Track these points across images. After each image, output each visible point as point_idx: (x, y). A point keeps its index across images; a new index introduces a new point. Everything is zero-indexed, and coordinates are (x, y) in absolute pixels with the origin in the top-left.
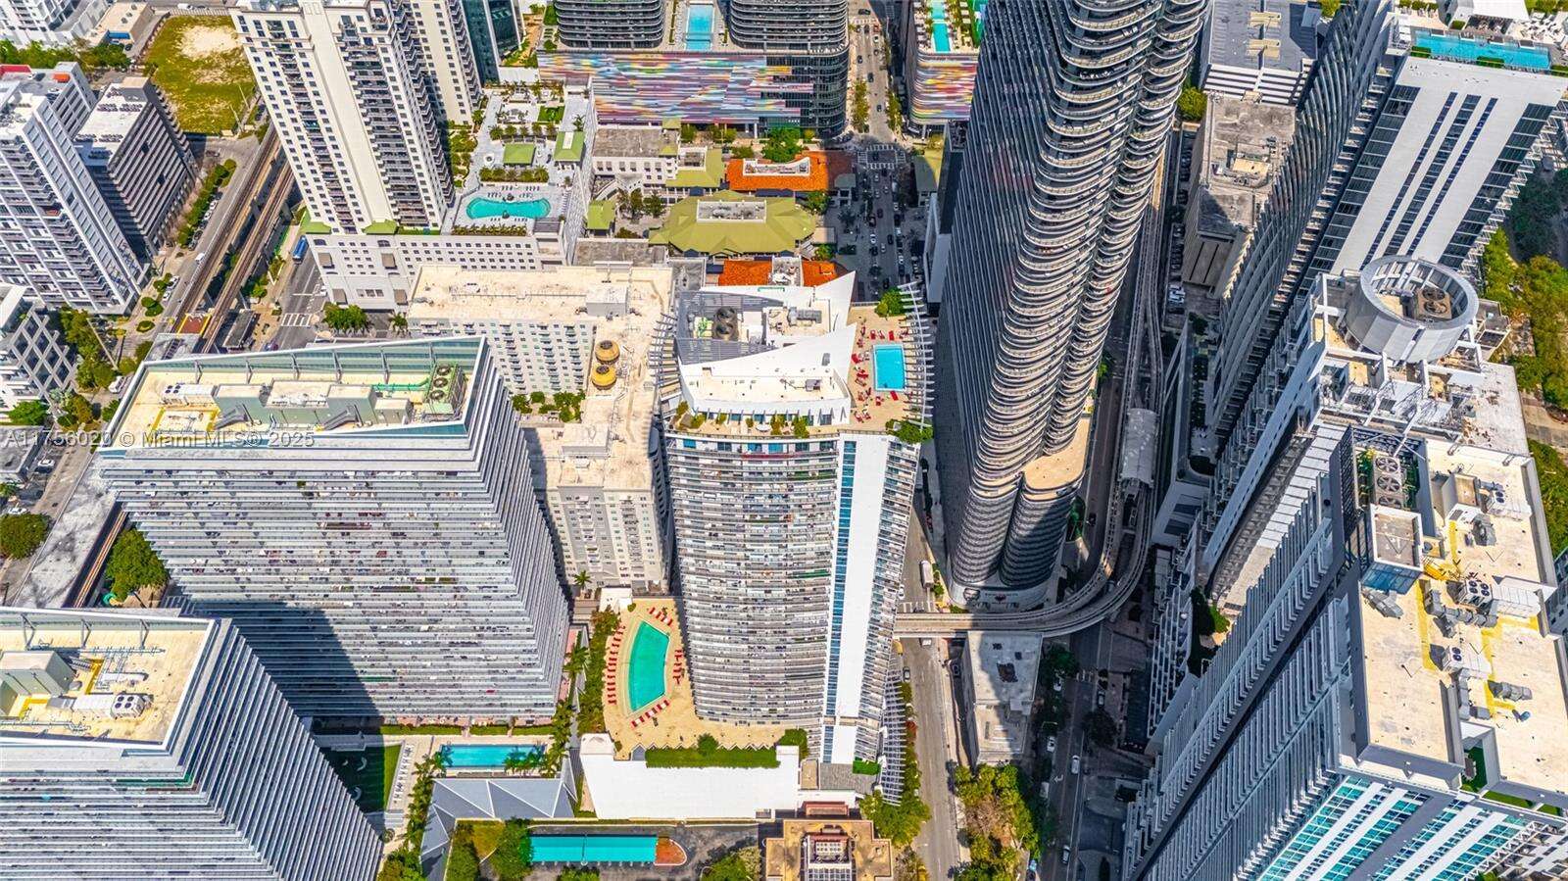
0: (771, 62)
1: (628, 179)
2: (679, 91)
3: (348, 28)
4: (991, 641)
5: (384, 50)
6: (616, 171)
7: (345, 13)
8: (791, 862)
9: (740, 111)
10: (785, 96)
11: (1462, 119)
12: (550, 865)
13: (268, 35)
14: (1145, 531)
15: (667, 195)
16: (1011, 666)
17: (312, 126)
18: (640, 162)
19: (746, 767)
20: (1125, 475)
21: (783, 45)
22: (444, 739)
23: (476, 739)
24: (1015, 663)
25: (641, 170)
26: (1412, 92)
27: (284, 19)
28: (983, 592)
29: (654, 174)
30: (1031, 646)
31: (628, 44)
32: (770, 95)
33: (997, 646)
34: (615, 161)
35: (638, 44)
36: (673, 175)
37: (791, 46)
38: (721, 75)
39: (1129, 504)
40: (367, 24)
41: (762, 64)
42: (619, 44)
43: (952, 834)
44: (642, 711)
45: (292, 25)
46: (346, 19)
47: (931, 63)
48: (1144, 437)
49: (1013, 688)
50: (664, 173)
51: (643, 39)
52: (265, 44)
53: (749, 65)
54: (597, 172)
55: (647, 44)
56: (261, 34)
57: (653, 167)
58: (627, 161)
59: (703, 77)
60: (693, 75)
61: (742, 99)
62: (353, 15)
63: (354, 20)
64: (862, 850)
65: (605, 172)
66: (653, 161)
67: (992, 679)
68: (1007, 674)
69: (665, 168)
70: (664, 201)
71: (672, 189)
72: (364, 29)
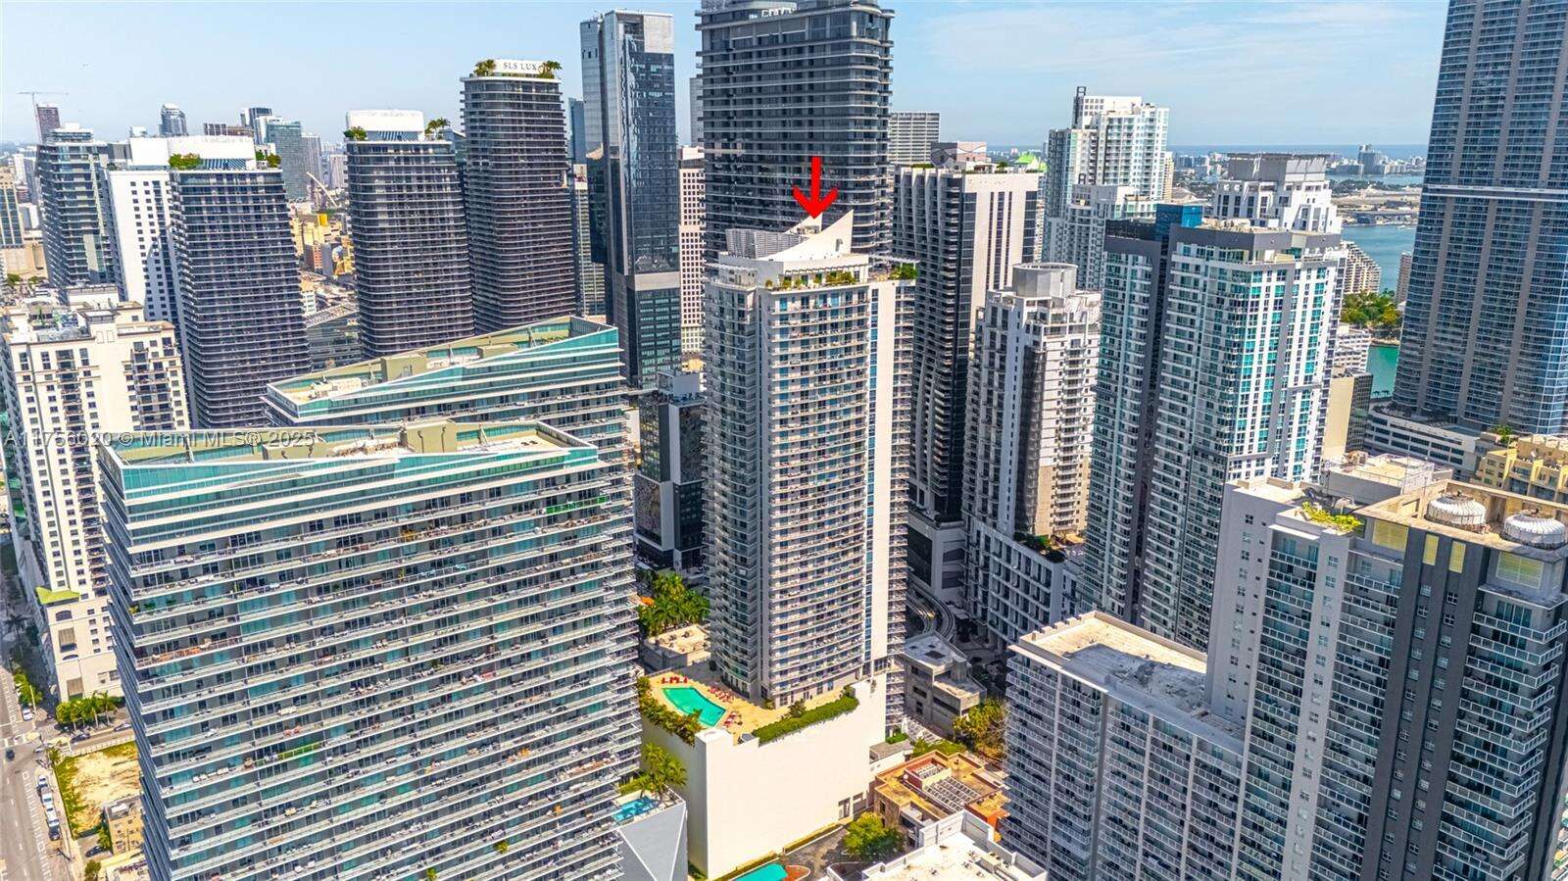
3: (140, 354)
5: (174, 373)
7: (138, 339)
8: (906, 794)
11: (1001, 205)
13: (54, 366)
16: (934, 652)
26: (974, 196)
27: (76, 348)
30: (934, 642)
40: (160, 349)
45: (84, 352)
46: (139, 346)
49: (946, 660)
52: (48, 377)
56: (47, 366)
62: (146, 340)
63: (147, 345)
68: (936, 655)
72: (155, 354)
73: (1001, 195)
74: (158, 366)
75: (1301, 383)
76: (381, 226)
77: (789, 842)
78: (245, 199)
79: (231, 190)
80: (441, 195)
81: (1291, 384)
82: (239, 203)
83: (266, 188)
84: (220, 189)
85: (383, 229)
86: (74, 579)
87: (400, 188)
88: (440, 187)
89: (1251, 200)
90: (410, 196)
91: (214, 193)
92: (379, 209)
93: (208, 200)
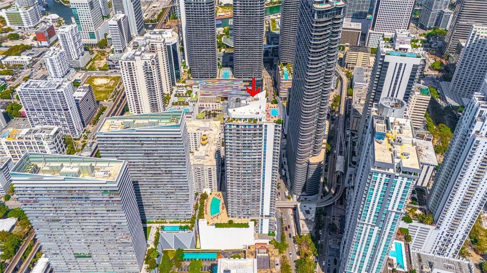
0: (244, 81)
1: (208, 108)
2: (221, 89)
3: (146, 64)
4: (303, 205)
5: (154, 70)
6: (205, 106)
7: (145, 61)
8: (252, 255)
9: (236, 94)
11: (400, 69)
12: (188, 260)
13: (127, 66)
14: (343, 184)
15: (218, 112)
16: (308, 211)
17: (134, 88)
18: (211, 104)
19: (240, 227)
20: (337, 170)
21: (247, 78)
22: (163, 224)
23: (171, 225)
24: (310, 210)
25: (211, 106)
26: (388, 63)
27: (131, 62)
28: (301, 197)
29: (214, 107)
30: (313, 207)
31: (208, 78)
32: (243, 90)
33: (305, 206)
34: (205, 104)
35: (211, 77)
36: (219, 107)
37: (249, 78)
38: (231, 85)
39: (338, 177)
40: (150, 63)
41: (242, 82)
42: (206, 77)
43: (295, 253)
44: (214, 215)
45: (133, 63)
46: (146, 62)
47: (284, 82)
48: (341, 162)
49: (309, 215)
50: (217, 107)
51: (212, 76)
52: (126, 68)
53: (238, 82)
54: (200, 107)
55: (213, 77)
56: (125, 66)
57: (214, 105)
58: (208, 104)
59: (227, 85)
60: (225, 85)
61: (236, 91)
62: (147, 61)
63: (147, 62)
64: (271, 252)
65: (202, 107)
66: (214, 104)
67: (303, 213)
68: (308, 212)
69: (217, 105)
70: (217, 114)
71: (219, 111)
72: (149, 65)
73: (401, 64)
74: (150, 67)
76: (238, 15)
77: (226, 249)
78: (200, 6)
79: (197, 4)
80: (257, 7)
82: (199, 7)
83: (206, 3)
84: (194, 4)
85: (238, 17)
87: (244, 4)
88: (256, 4)
90: (247, 7)
91: (193, 4)
92: (237, 10)
93: (191, 6)
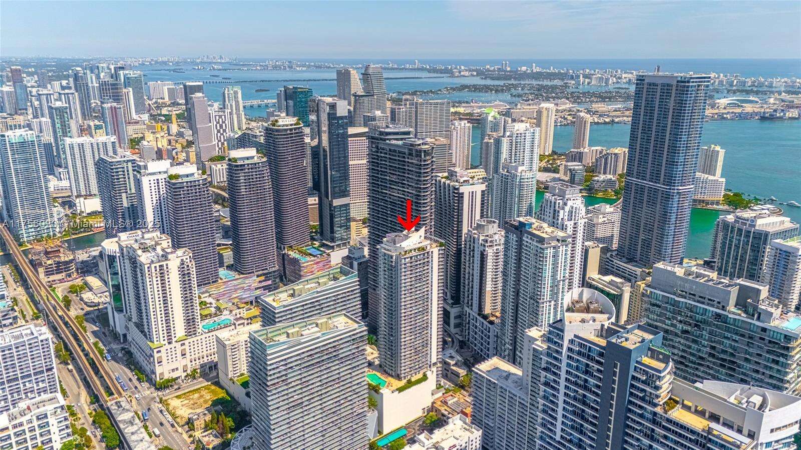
0: (258, 276)
2: (228, 295)
3: (182, 263)
5: (192, 268)
7: (182, 258)
8: (443, 406)
9: (249, 297)
10: (263, 287)
13: (158, 270)
21: (260, 271)
31: (209, 283)
32: (258, 288)
33: (445, 354)
35: (213, 282)
37: (262, 270)
38: (242, 285)
41: (255, 278)
42: (206, 284)
45: (167, 265)
46: (182, 260)
47: (305, 265)
51: (214, 280)
52: (156, 274)
53: (251, 279)
55: (215, 281)
56: (156, 270)
57: (238, 314)
59: (236, 288)
60: (233, 288)
61: (249, 292)
62: (184, 258)
63: (185, 260)
69: (242, 312)
72: (187, 262)
73: (473, 192)
74: (188, 266)
75: (562, 278)
76: (242, 193)
77: (407, 422)
78: (196, 189)
79: (191, 186)
80: (264, 180)
81: (559, 279)
82: (194, 191)
83: (203, 185)
84: (187, 187)
85: (243, 195)
86: (162, 339)
87: (249, 179)
88: (263, 177)
89: (555, 203)
90: (253, 182)
91: (185, 188)
92: (242, 188)
93: (183, 191)
